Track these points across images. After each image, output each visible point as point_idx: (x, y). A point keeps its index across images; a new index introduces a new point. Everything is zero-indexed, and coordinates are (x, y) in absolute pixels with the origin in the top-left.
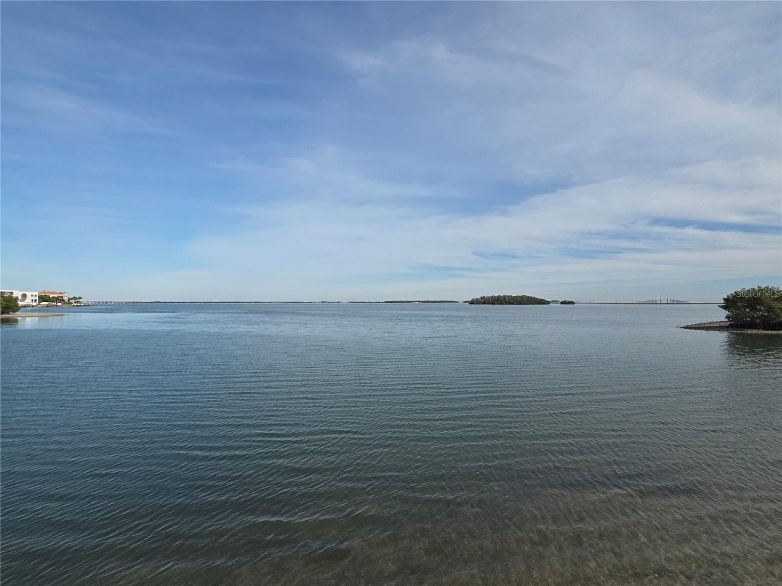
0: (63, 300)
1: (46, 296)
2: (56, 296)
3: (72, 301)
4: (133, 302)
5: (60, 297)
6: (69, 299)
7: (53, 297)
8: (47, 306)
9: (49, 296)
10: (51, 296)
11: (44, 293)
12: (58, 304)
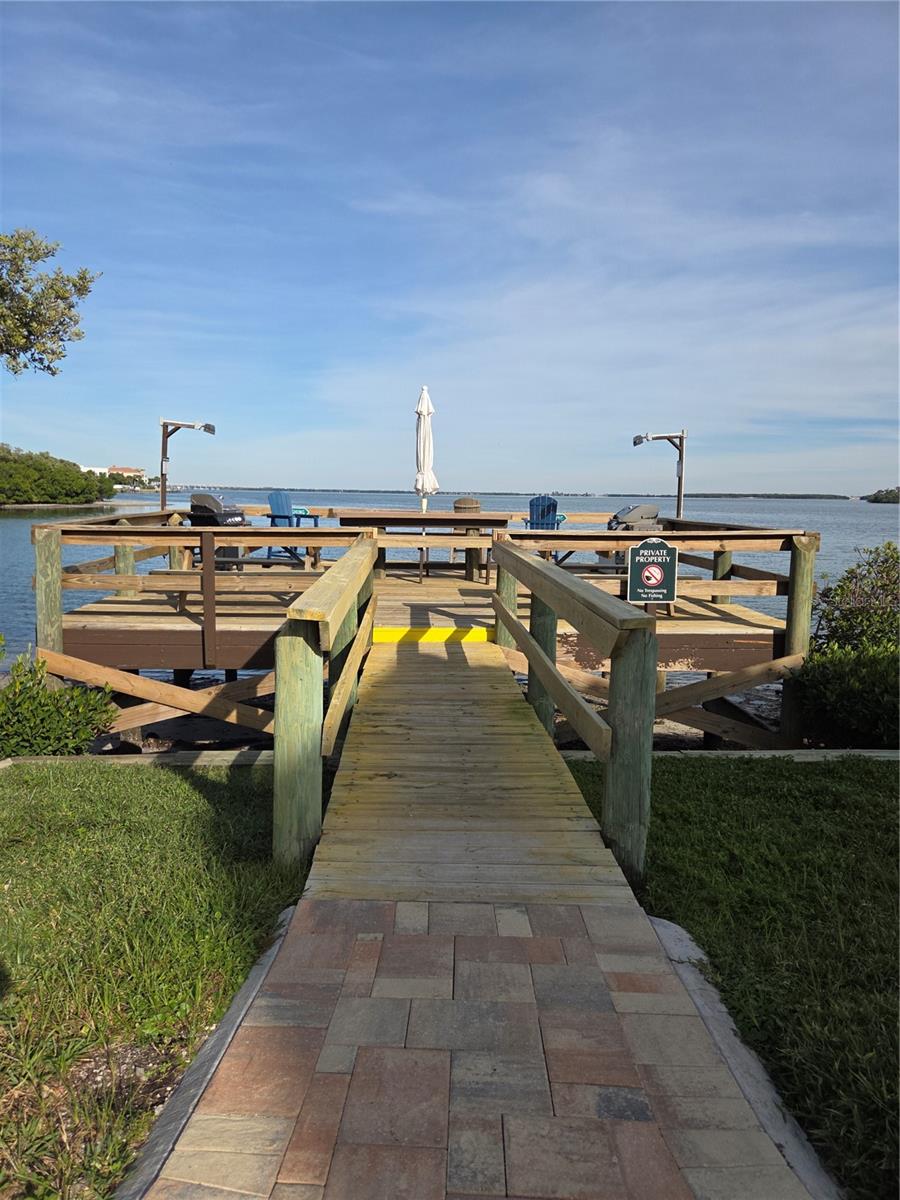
0: (142, 482)
1: (118, 474)
2: (132, 475)
3: (153, 484)
4: (232, 488)
5: (138, 476)
6: (150, 480)
7: (128, 477)
8: (122, 492)
9: (122, 475)
10: (126, 475)
11: (116, 469)
12: (137, 488)
